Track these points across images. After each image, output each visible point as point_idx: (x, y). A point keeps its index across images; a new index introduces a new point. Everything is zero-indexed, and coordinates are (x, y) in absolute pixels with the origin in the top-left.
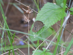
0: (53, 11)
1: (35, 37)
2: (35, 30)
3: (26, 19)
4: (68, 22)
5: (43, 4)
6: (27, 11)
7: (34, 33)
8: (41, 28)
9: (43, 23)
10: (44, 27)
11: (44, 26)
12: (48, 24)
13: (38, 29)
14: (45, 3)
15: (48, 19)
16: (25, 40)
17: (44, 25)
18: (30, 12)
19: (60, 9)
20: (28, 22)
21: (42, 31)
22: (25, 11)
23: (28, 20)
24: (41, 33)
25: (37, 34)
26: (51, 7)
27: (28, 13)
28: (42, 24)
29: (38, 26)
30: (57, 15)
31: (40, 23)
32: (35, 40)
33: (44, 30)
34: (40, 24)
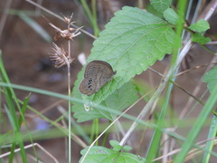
0: (139, 31)
1: (87, 110)
2: (88, 89)
3: (62, 56)
4: (184, 66)
6: (64, 33)
7: (84, 97)
8: (107, 83)
9: (111, 68)
10: (113, 80)
11: (115, 76)
12: (127, 72)
13: (98, 84)
15: (127, 54)
16: (58, 120)
17: (115, 73)
18: (73, 35)
19: (162, 25)
20: (66, 66)
21: (109, 91)
22: (58, 33)
23: (66, 58)
24: (106, 97)
25: (94, 99)
26: (135, 19)
27: (67, 38)
28: (109, 71)
29: (98, 77)
30: (153, 42)
31: (102, 67)
32: (89, 118)
33: (115, 87)
34: (102, 71)
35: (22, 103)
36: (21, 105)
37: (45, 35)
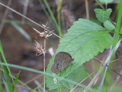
0: (89, 34)
1: (56, 83)
5: (67, 23)
6: (42, 34)
7: (54, 75)
9: (71, 57)
10: (72, 64)
11: (73, 62)
12: (81, 59)
13: (63, 67)
14: (71, 20)
15: (81, 48)
16: (36, 89)
17: (73, 60)
18: (48, 36)
21: (69, 71)
22: (38, 34)
23: (43, 50)
24: (67, 75)
25: (60, 76)
26: (86, 27)
27: (44, 38)
28: (70, 58)
29: (63, 62)
30: (97, 41)
31: (65, 56)
32: (56, 88)
33: (73, 69)
34: (65, 59)
35: (15, 78)
36: (14, 79)
37: (27, 36)
